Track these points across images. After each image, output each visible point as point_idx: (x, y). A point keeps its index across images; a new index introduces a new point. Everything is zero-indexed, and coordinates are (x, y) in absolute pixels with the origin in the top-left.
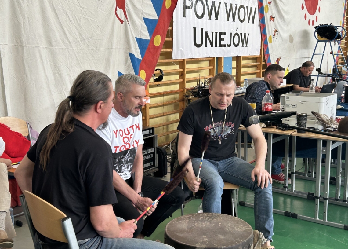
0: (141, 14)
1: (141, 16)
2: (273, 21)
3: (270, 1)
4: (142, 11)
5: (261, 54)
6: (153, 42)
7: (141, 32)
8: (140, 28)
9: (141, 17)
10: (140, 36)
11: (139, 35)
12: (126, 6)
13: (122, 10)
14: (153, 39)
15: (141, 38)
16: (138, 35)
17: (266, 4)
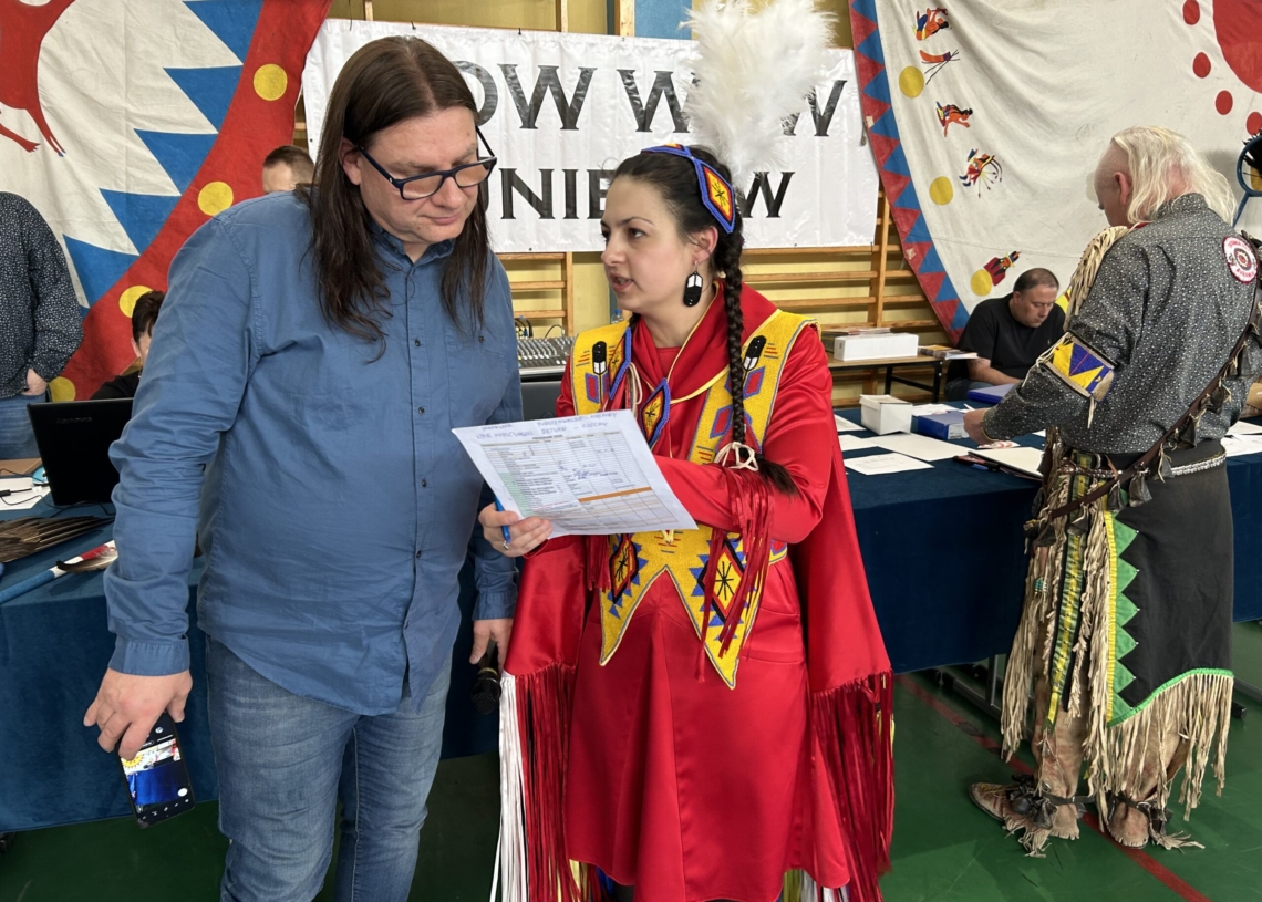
0: (123, 122)
1: (128, 126)
2: (967, 125)
3: (941, 53)
4: (126, 110)
5: (878, 240)
6: (195, 204)
7: (127, 173)
8: (123, 161)
9: (127, 130)
10: (128, 188)
11: (123, 185)
12: (41, 100)
13: (25, 112)
14: (197, 194)
15: (131, 192)
16: (117, 184)
17: (906, 64)
